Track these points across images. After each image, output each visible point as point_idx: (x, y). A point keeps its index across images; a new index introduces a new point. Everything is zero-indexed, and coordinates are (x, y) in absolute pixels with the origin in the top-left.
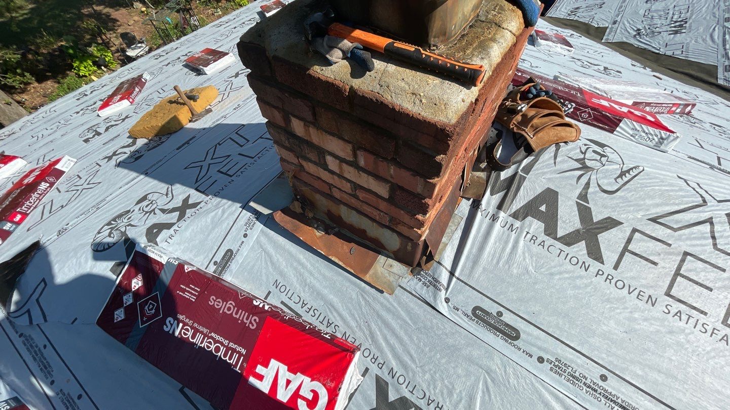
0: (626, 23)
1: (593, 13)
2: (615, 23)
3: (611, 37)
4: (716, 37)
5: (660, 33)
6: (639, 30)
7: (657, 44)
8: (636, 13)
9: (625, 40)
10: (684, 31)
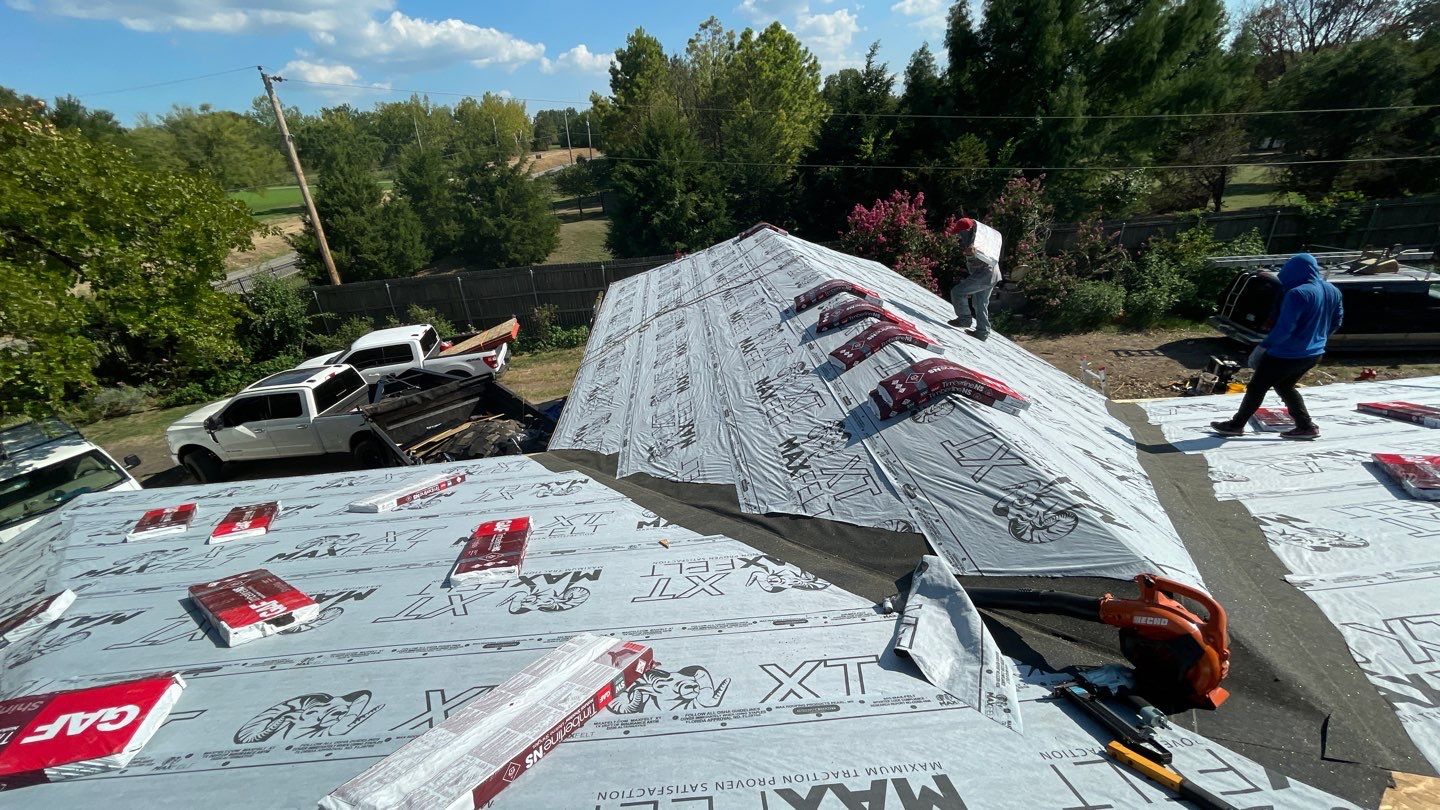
0: (637, 442)
1: (601, 433)
2: (625, 445)
3: (625, 470)
4: (723, 441)
5: (672, 447)
6: (651, 449)
7: (672, 468)
8: (644, 423)
9: (640, 469)
10: (694, 439)
